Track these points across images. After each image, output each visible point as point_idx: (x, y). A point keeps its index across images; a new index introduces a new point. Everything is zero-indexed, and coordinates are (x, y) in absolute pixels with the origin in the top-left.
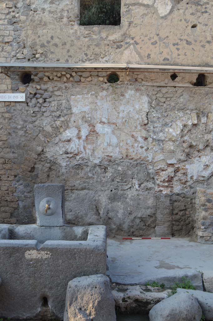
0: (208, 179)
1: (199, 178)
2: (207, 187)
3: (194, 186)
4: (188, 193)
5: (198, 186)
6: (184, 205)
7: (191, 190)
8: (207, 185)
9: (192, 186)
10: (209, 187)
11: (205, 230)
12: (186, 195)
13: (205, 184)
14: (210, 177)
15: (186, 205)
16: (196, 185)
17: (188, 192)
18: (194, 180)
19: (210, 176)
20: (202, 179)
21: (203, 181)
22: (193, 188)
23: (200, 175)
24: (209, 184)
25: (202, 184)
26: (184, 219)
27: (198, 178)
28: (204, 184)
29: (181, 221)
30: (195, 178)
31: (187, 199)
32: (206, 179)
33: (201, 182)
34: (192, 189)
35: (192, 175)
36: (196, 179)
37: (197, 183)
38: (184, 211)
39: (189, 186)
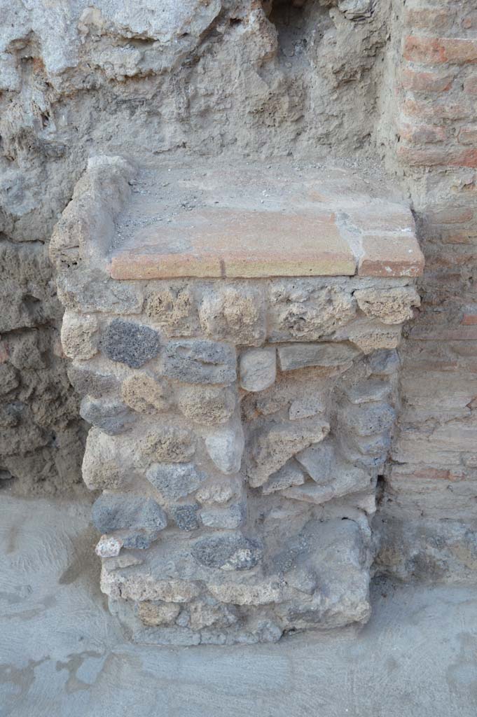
0: (192, 60)
1: (99, 58)
2: (192, 140)
3: (64, 139)
4: (29, 202)
5: (96, 134)
6: (20, 292)
7: (44, 176)
8: (182, 120)
9: (48, 134)
10: (205, 135)
11: (127, 561)
12: (16, 220)
13: (171, 107)
14: (210, 33)
15: (35, 295)
16: (82, 122)
17: (19, 198)
18: (56, 82)
19: (198, 27)
20: (128, 60)
21: (146, 89)
22: (61, 156)
23: (99, 22)
24: (205, 113)
25: (141, 112)
26: (48, 390)
27: (83, 50)
28: (154, 113)
29: (32, 398)
30: (53, 58)
31: (38, 247)
32: (165, 62)
33: (118, 89)
34: (53, 167)
35: (19, 33)
36: (67, 72)
37: (89, 102)
38: (31, 338)
39: (23, 135)
